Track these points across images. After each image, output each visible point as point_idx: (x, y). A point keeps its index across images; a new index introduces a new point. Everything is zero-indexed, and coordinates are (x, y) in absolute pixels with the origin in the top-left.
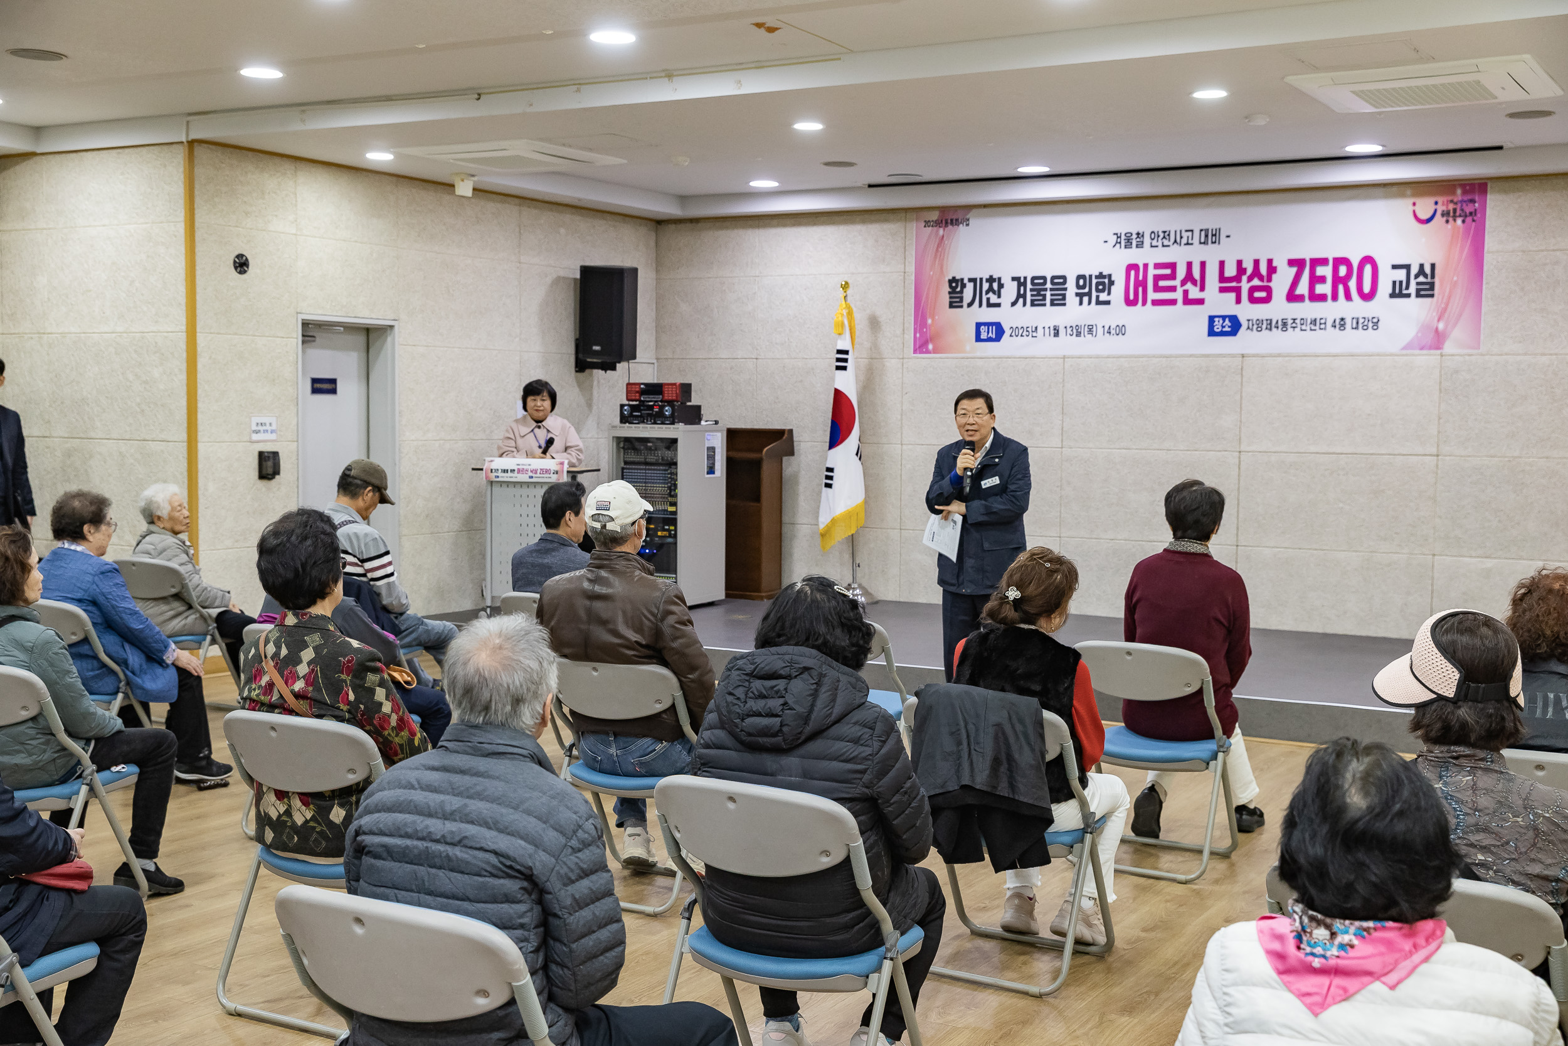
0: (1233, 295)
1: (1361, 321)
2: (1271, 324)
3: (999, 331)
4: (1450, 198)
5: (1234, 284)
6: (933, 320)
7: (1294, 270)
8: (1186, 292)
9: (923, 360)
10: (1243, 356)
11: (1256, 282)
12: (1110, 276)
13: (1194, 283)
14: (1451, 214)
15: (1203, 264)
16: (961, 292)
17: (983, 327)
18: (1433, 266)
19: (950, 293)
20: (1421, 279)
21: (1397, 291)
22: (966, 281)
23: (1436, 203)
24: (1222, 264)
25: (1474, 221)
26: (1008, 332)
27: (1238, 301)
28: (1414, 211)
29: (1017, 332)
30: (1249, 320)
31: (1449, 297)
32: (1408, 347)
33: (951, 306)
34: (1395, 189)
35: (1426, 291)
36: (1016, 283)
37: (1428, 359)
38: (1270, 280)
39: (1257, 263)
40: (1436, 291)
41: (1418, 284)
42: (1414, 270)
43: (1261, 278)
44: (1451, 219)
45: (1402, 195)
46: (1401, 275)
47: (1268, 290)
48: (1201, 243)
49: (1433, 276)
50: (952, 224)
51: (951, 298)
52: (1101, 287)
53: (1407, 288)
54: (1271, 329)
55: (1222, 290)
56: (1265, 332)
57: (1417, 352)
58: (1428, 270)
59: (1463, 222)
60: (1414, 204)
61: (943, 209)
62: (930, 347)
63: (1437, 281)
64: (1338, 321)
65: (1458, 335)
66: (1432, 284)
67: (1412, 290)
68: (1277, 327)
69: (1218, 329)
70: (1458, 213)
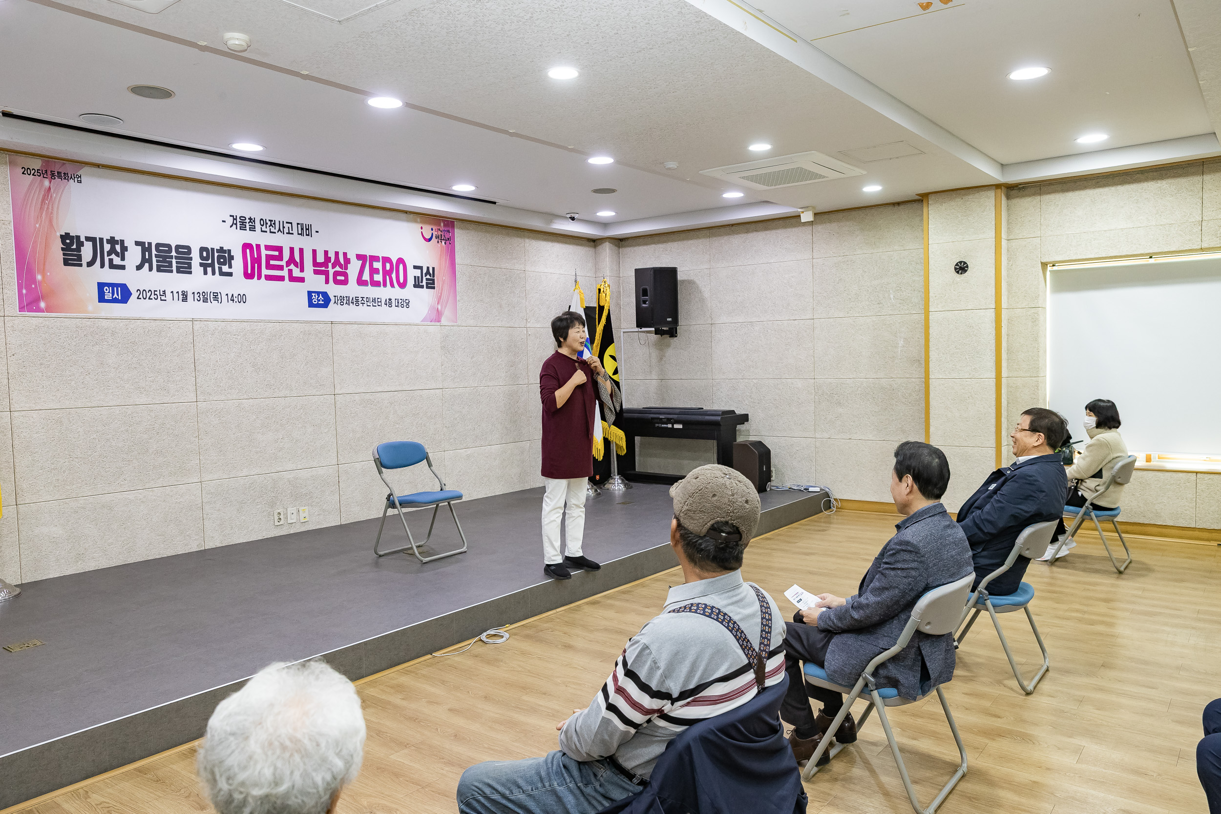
0: (323, 277)
1: (400, 301)
2: (349, 300)
3: (124, 294)
4: (438, 227)
5: (323, 269)
6: (43, 277)
7: (361, 262)
8: (290, 271)
9: (32, 319)
10: (332, 323)
12: (229, 251)
13: (296, 265)
14: (440, 238)
15: (301, 251)
16: (78, 249)
17: (106, 288)
18: (433, 268)
19: (63, 249)
20: (428, 277)
21: (417, 283)
22: (83, 239)
23: (432, 229)
24: (314, 252)
25: (450, 244)
26: (135, 294)
27: (327, 282)
28: (422, 232)
29: (144, 294)
30: (335, 296)
31: (442, 290)
32: (424, 320)
33: (66, 263)
34: (412, 216)
35: (431, 285)
36: (140, 247)
37: (434, 329)
38: (346, 268)
39: (337, 253)
40: (436, 285)
41: (427, 279)
42: (425, 271)
43: (341, 266)
44: (439, 241)
45: (416, 222)
46: (418, 273)
47: (345, 275)
48: (298, 234)
49: (434, 276)
50: (59, 176)
51: (64, 254)
52: (222, 260)
53: (422, 282)
54: (349, 305)
55: (316, 272)
56: (345, 306)
57: (430, 323)
58: (431, 272)
59: (445, 243)
60: (422, 228)
61: (48, 159)
62: (42, 305)
63: (435, 278)
64: (388, 300)
65: (447, 313)
66: (433, 280)
67: (424, 283)
68: (353, 303)
69: (315, 302)
70: (443, 237)
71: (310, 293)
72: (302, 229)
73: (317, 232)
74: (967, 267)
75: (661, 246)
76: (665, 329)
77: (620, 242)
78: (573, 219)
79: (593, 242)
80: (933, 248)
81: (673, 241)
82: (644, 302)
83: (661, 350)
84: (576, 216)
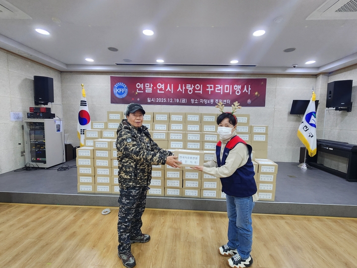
75: (349, 72)
76: (342, 108)
77: (329, 74)
78: (294, 67)
79: (316, 76)
82: (330, 97)
83: (342, 117)
84: (296, 66)
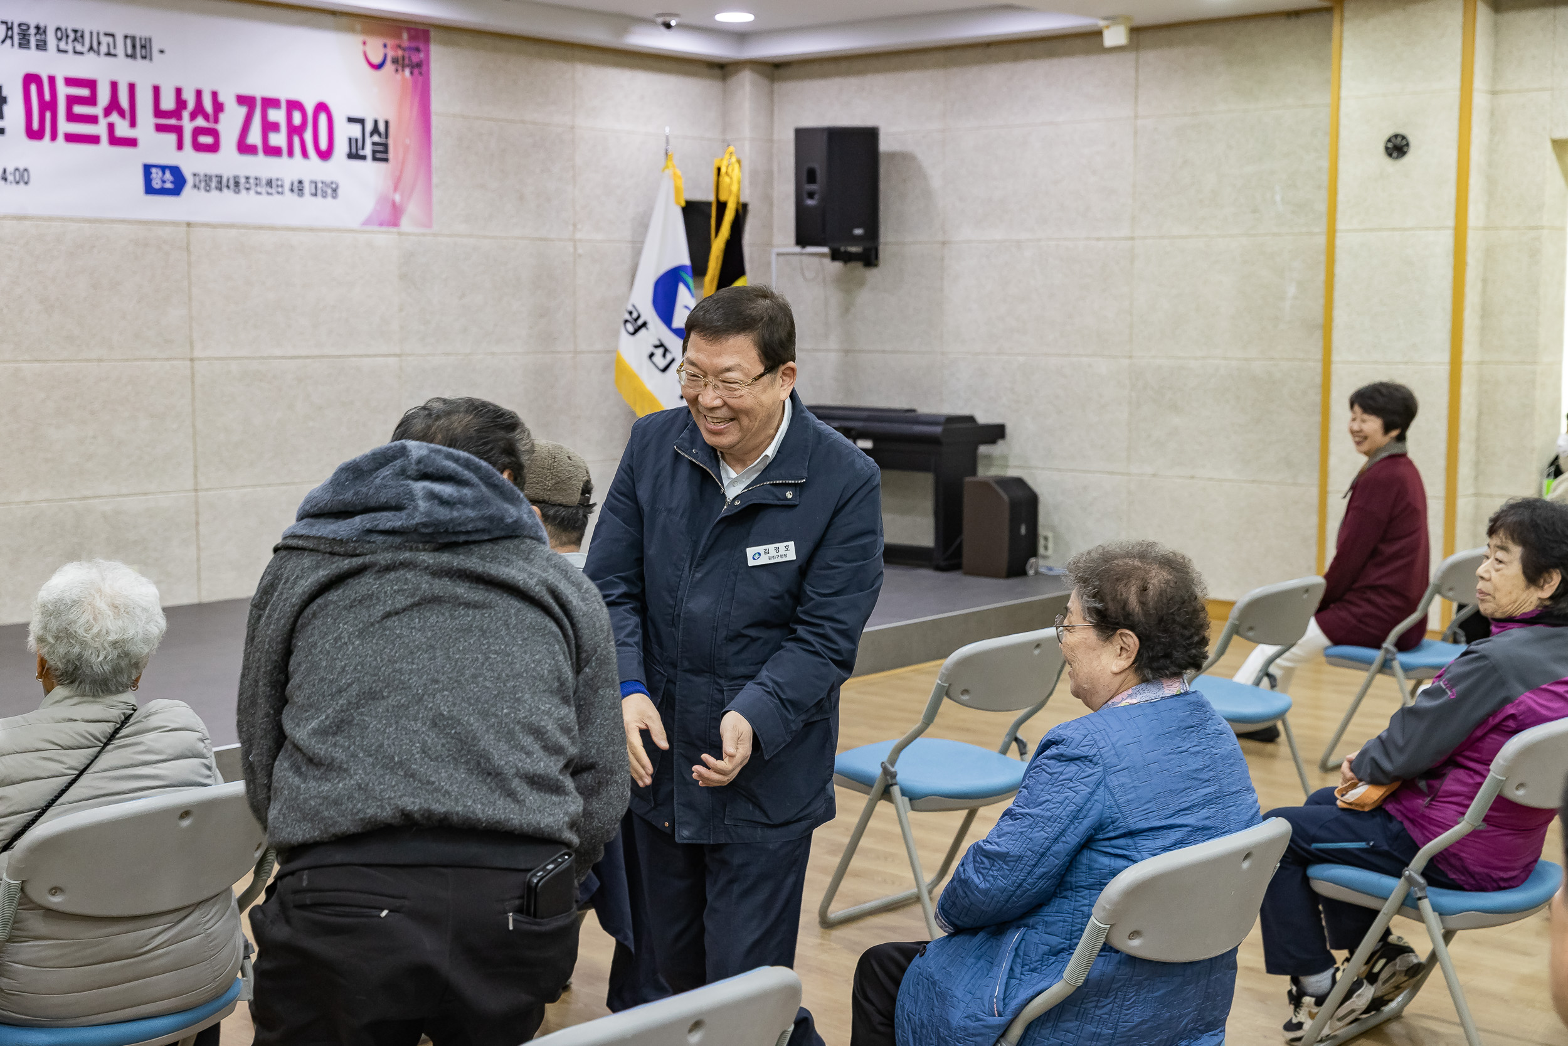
0: (172, 138)
1: (320, 185)
2: (221, 182)
4: (397, 42)
5: (173, 122)
7: (244, 110)
8: (111, 127)
10: (189, 224)
11: (200, 122)
13: (122, 114)
14: (401, 61)
15: (132, 87)
18: (387, 123)
20: (376, 138)
21: (354, 150)
23: (385, 46)
24: (156, 90)
25: (421, 74)
27: (180, 146)
28: (364, 51)
30: (195, 175)
31: (403, 163)
32: (367, 222)
34: (344, 21)
35: (381, 154)
37: (385, 238)
38: (216, 121)
39: (199, 93)
40: (391, 154)
41: (374, 144)
42: (369, 127)
43: (206, 117)
44: (400, 69)
45: (351, 30)
47: (214, 133)
48: (127, 56)
49: (387, 137)
53: (363, 148)
54: (221, 190)
55: (160, 128)
56: (215, 193)
57: (377, 228)
58: (382, 128)
59: (411, 73)
60: (365, 43)
63: (391, 142)
64: (296, 184)
65: (412, 210)
66: (386, 145)
67: (368, 151)
68: (228, 187)
69: (157, 184)
70: (407, 61)
71: (147, 169)
72: (134, 46)
73: (162, 52)
74: (1407, 145)
76: (853, 249)
77: (776, 70)
78: (668, 26)
79: (721, 69)
80: (1349, 106)
81: (877, 71)
82: (811, 195)
83: (847, 291)
84: (674, 20)
